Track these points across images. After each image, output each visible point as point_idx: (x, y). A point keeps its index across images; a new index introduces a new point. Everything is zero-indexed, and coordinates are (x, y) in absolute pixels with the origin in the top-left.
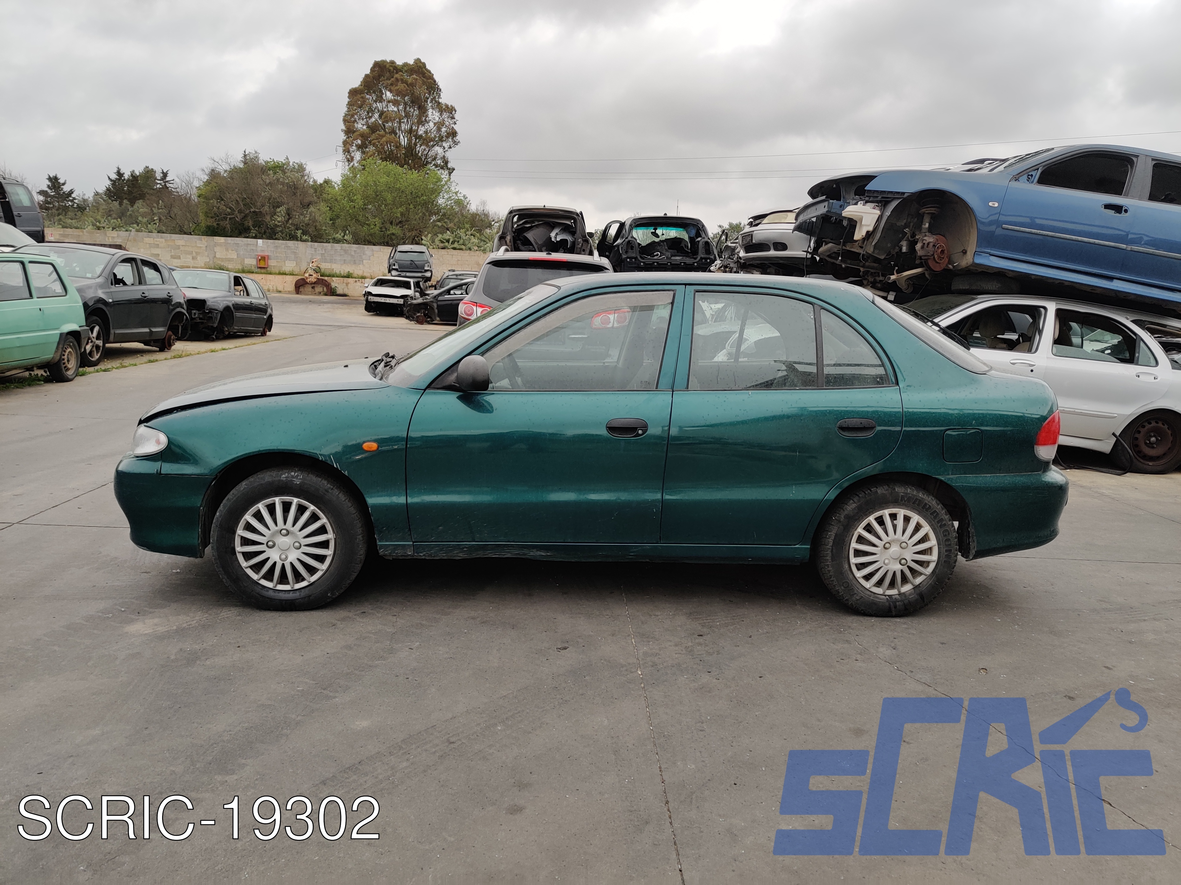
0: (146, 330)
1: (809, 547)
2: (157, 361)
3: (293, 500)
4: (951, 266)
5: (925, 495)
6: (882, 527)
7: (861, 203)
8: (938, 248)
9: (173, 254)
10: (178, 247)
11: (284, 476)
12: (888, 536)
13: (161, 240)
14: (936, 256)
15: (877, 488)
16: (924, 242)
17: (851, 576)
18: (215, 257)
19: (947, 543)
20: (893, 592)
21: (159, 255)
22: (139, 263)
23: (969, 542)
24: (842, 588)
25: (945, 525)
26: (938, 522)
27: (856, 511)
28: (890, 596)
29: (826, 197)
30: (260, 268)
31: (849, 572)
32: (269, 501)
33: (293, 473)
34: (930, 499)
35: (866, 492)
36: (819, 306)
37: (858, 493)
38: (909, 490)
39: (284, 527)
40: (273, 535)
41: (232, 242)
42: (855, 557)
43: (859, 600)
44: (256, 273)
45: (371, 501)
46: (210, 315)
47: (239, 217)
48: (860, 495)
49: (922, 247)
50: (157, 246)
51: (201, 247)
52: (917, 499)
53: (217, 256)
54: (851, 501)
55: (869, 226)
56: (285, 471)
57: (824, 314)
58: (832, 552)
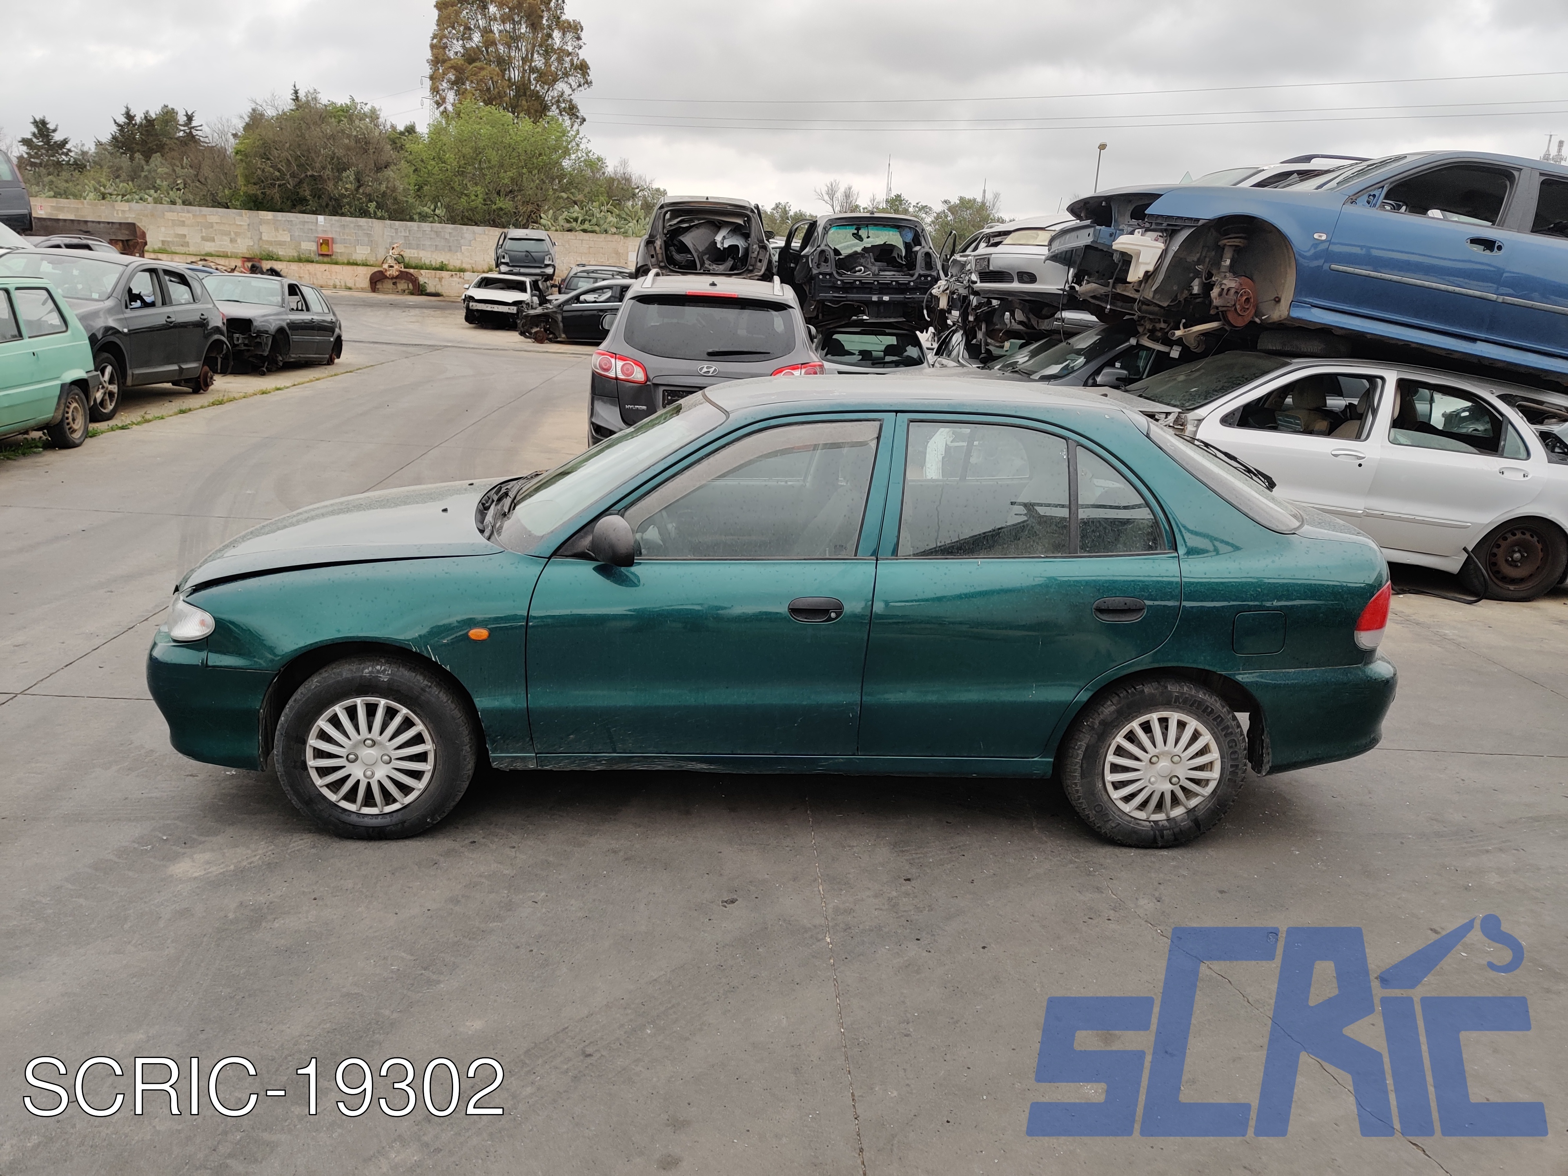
0: (175, 367)
1: (1052, 760)
2: (190, 410)
3: (379, 701)
4: (1257, 320)
5: (1207, 695)
6: (1149, 735)
7: (1139, 232)
8: (1241, 295)
9: (204, 235)
10: (211, 225)
11: (367, 671)
12: (1155, 747)
13: (187, 215)
14: (1238, 307)
15: (1143, 685)
16: (1223, 287)
17: (1105, 797)
18: (261, 239)
19: (1233, 756)
20: (1160, 817)
21: (185, 236)
22: (161, 273)
23: (1262, 754)
24: (1094, 812)
25: (1231, 733)
26: (1222, 730)
27: (1115, 716)
28: (1156, 822)
29: (1091, 222)
30: (323, 255)
31: (1103, 792)
32: (348, 702)
33: (378, 667)
34: (1213, 699)
35: (1130, 691)
36: (1075, 441)
37: (1118, 693)
38: (1185, 689)
39: (369, 736)
40: (355, 746)
41: (284, 219)
42: (1111, 772)
43: (1115, 827)
44: (317, 262)
45: (482, 702)
46: (258, 340)
47: (291, 183)
48: (1121, 695)
49: (1220, 295)
50: (183, 224)
51: (241, 225)
52: (1195, 701)
53: (264, 238)
54: (1109, 703)
55: (1148, 264)
56: (369, 664)
57: (1080, 452)
58: (1081, 767)
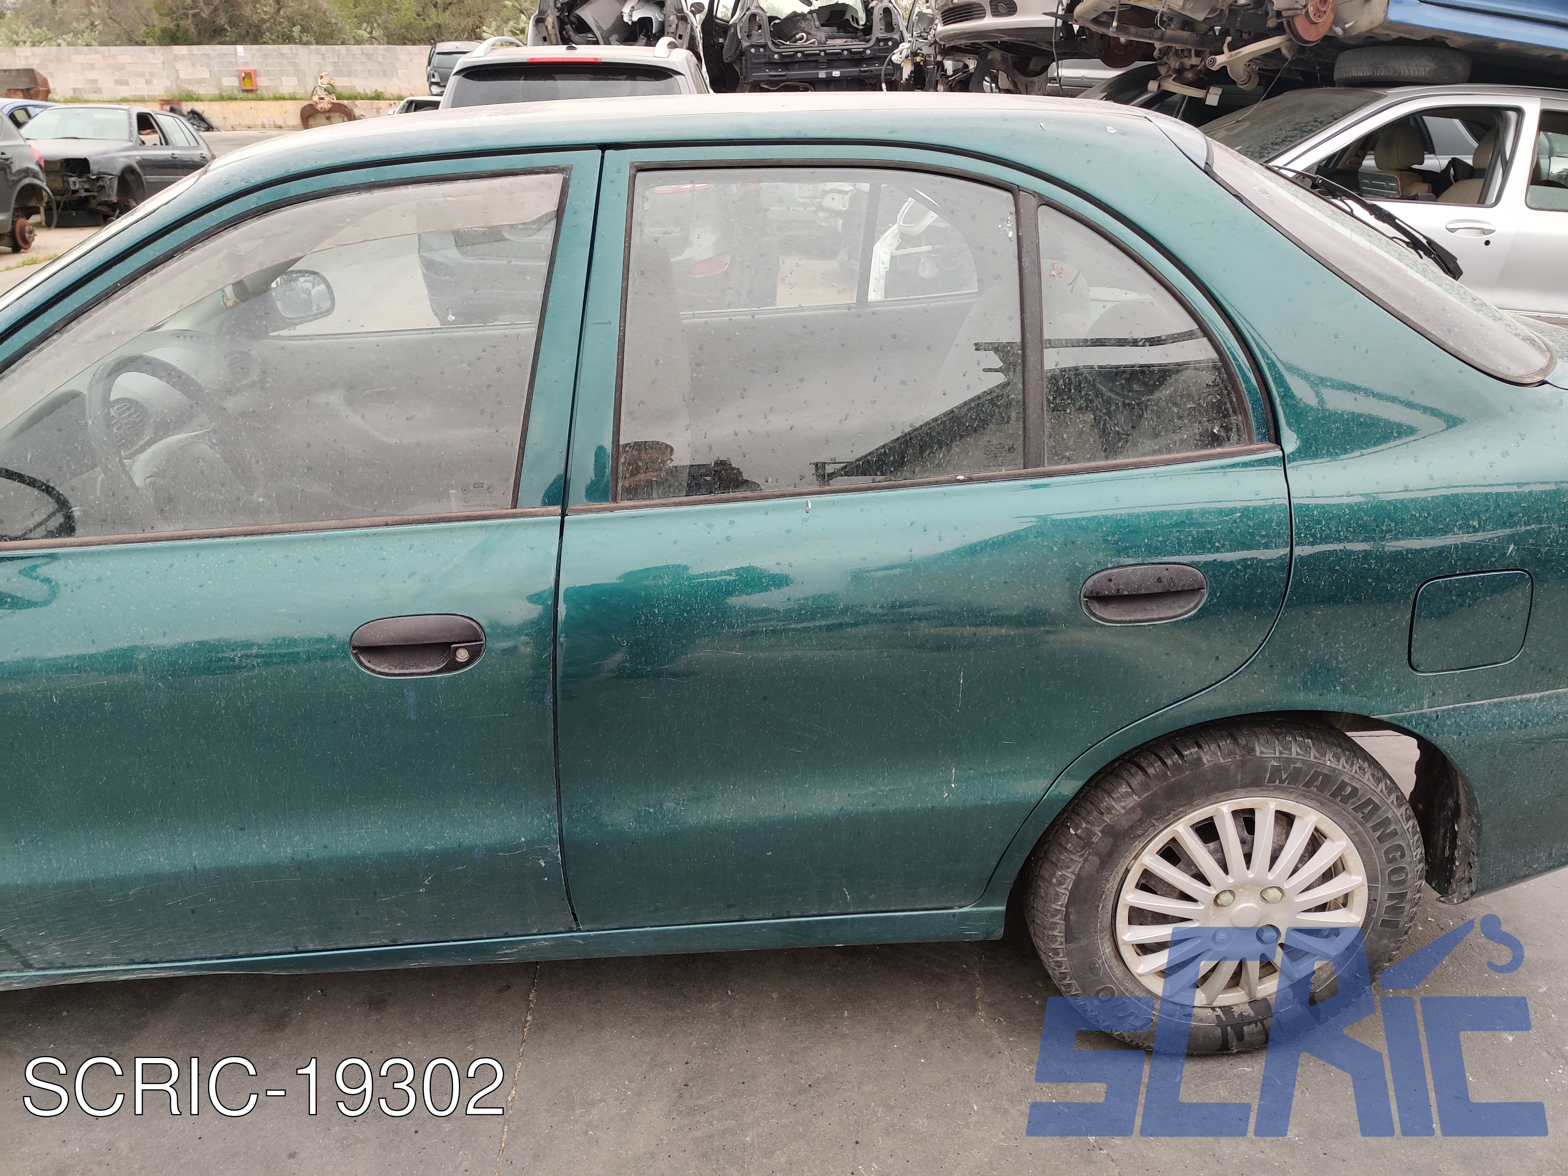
1: (1001, 909)
4: (1338, 30)
5: (1343, 760)
6: (1212, 845)
9: (117, 78)
12: (1226, 871)
15: (1200, 747)
17: (1118, 971)
18: (178, 77)
19: (1395, 878)
20: (1236, 998)
23: (1452, 860)
25: (1395, 833)
26: (1375, 828)
27: (1136, 816)
30: (246, 91)
31: (1114, 962)
34: (1356, 767)
35: (1169, 762)
36: (1034, 194)
37: (1144, 765)
38: (1295, 749)
41: (201, 53)
42: (1130, 923)
44: (241, 99)
46: (100, 181)
47: (206, 12)
48: (1151, 771)
51: (155, 64)
52: (1316, 775)
53: (181, 76)
54: (1124, 789)
57: (1048, 219)
58: (1066, 918)
